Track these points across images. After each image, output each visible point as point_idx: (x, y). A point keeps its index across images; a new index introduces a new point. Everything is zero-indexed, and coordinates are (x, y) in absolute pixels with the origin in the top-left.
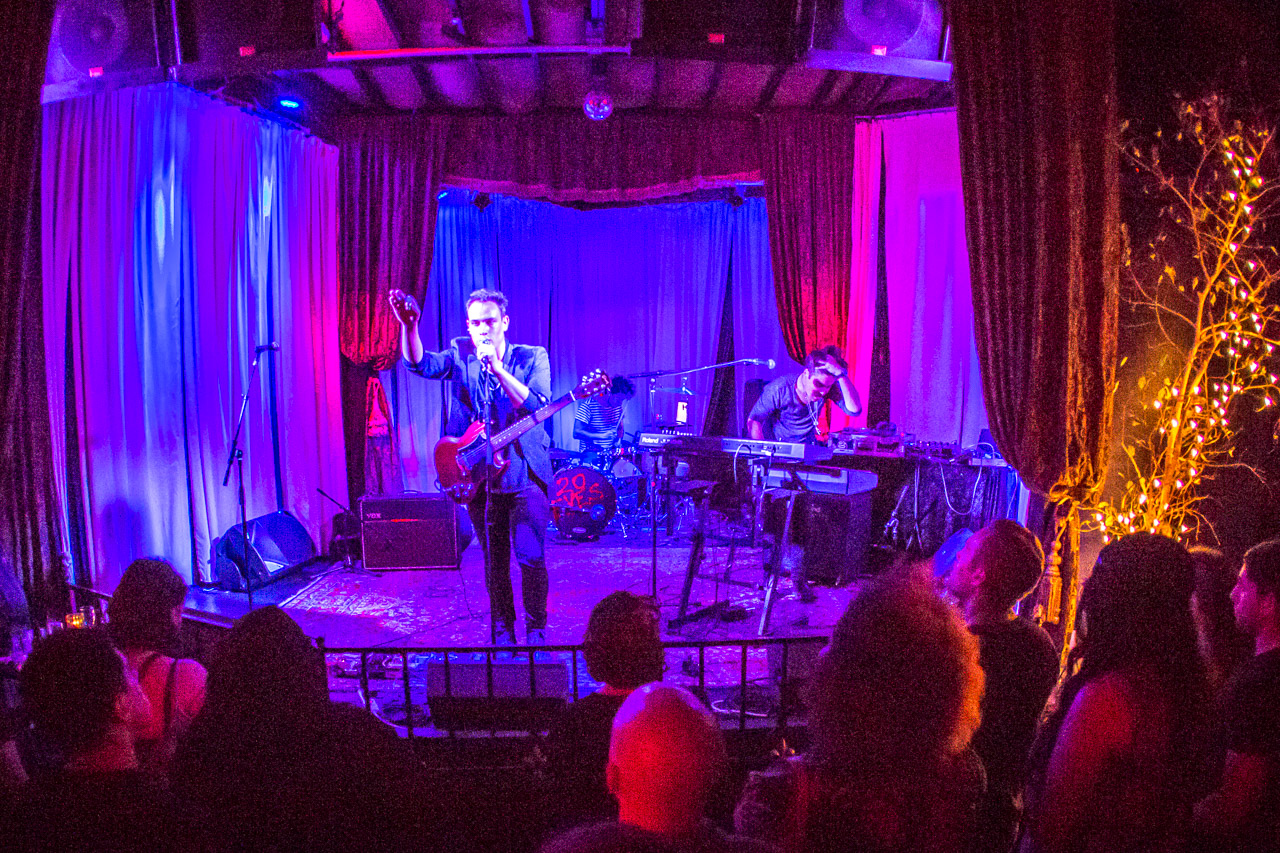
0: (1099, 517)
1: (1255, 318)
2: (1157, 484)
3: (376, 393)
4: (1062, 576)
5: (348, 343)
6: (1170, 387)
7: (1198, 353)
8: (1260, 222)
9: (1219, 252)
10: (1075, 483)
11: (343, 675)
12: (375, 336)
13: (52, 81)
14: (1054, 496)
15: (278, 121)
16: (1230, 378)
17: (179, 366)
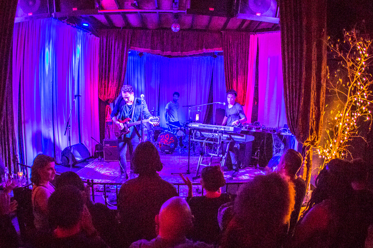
0: (318, 150)
1: (365, 94)
2: (335, 141)
3: (108, 110)
4: (307, 167)
5: (101, 95)
6: (340, 114)
7: (348, 104)
8: (367, 67)
9: (355, 75)
10: (312, 140)
11: (98, 191)
12: (109, 93)
13: (17, 17)
14: (306, 144)
15: (82, 30)
16: (357, 111)
17: (51, 100)
